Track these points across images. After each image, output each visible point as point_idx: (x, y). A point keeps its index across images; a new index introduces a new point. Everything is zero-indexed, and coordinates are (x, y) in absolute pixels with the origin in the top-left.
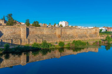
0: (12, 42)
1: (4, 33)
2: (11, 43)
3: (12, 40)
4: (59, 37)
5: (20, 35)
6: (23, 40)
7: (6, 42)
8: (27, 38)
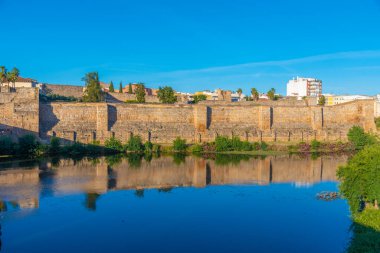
0: (75, 138)
1: (61, 118)
2: (72, 139)
3: (75, 133)
4: (199, 130)
5: (94, 124)
6: (99, 135)
7: (62, 137)
8: (109, 130)
